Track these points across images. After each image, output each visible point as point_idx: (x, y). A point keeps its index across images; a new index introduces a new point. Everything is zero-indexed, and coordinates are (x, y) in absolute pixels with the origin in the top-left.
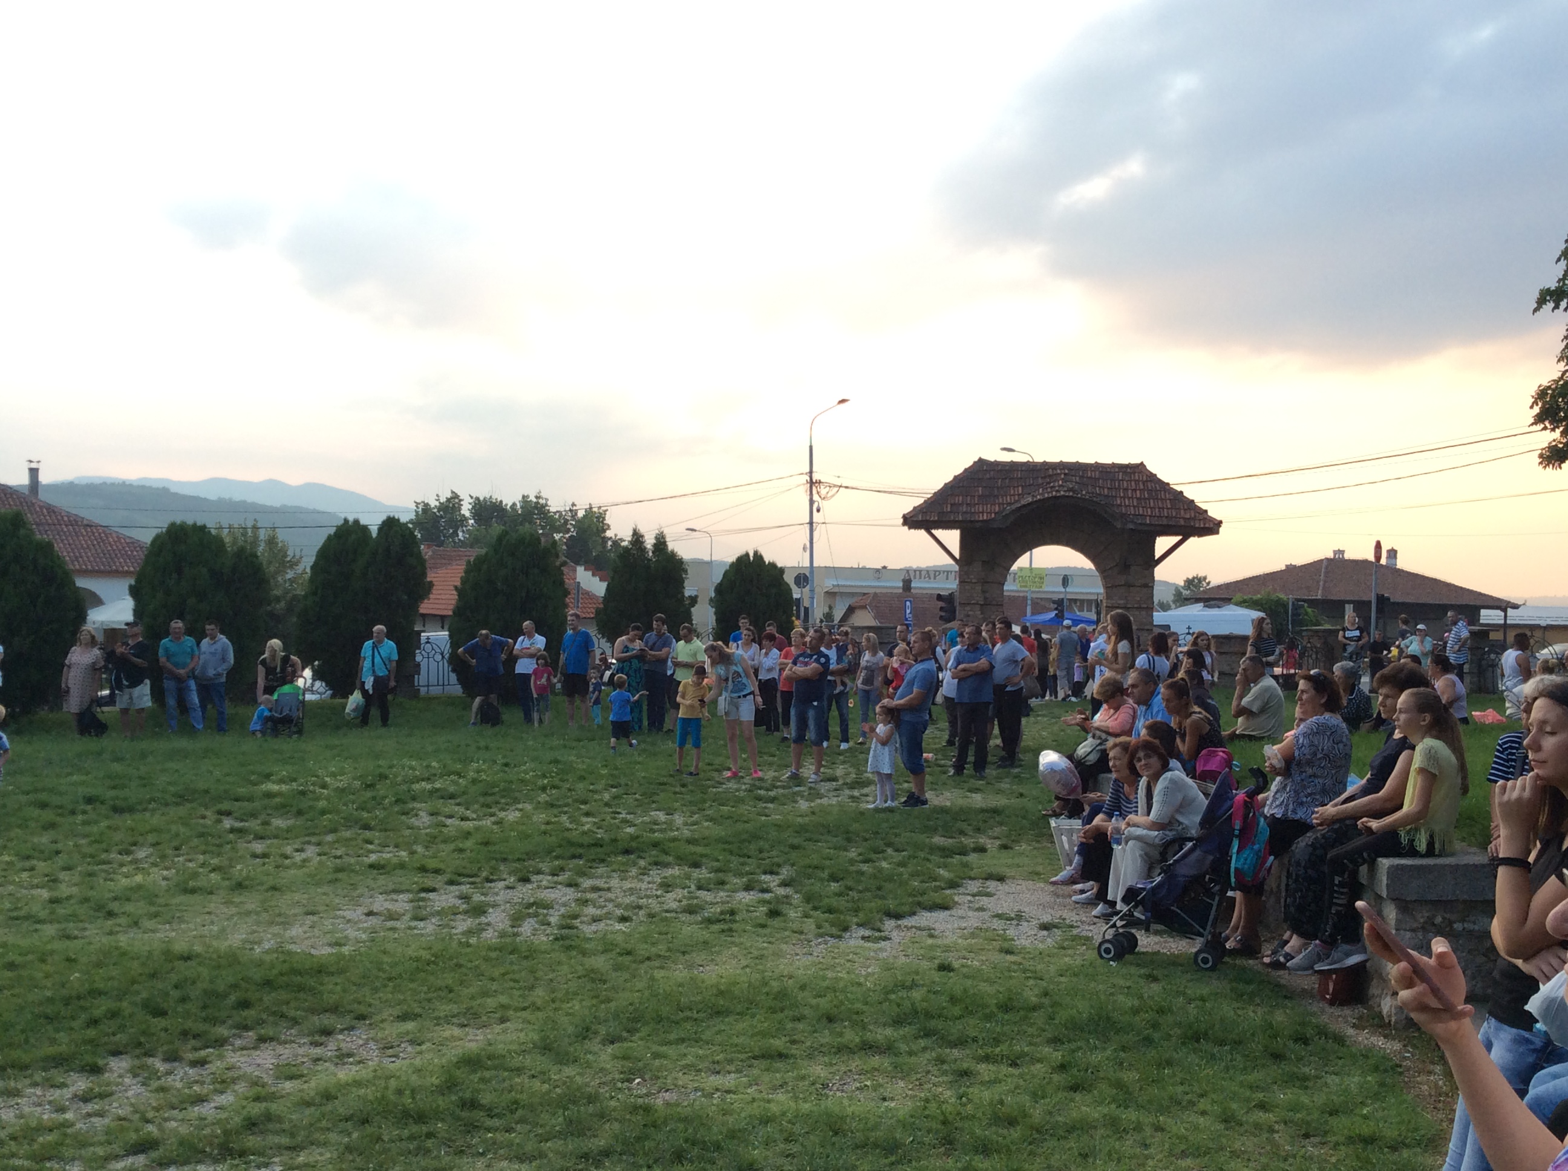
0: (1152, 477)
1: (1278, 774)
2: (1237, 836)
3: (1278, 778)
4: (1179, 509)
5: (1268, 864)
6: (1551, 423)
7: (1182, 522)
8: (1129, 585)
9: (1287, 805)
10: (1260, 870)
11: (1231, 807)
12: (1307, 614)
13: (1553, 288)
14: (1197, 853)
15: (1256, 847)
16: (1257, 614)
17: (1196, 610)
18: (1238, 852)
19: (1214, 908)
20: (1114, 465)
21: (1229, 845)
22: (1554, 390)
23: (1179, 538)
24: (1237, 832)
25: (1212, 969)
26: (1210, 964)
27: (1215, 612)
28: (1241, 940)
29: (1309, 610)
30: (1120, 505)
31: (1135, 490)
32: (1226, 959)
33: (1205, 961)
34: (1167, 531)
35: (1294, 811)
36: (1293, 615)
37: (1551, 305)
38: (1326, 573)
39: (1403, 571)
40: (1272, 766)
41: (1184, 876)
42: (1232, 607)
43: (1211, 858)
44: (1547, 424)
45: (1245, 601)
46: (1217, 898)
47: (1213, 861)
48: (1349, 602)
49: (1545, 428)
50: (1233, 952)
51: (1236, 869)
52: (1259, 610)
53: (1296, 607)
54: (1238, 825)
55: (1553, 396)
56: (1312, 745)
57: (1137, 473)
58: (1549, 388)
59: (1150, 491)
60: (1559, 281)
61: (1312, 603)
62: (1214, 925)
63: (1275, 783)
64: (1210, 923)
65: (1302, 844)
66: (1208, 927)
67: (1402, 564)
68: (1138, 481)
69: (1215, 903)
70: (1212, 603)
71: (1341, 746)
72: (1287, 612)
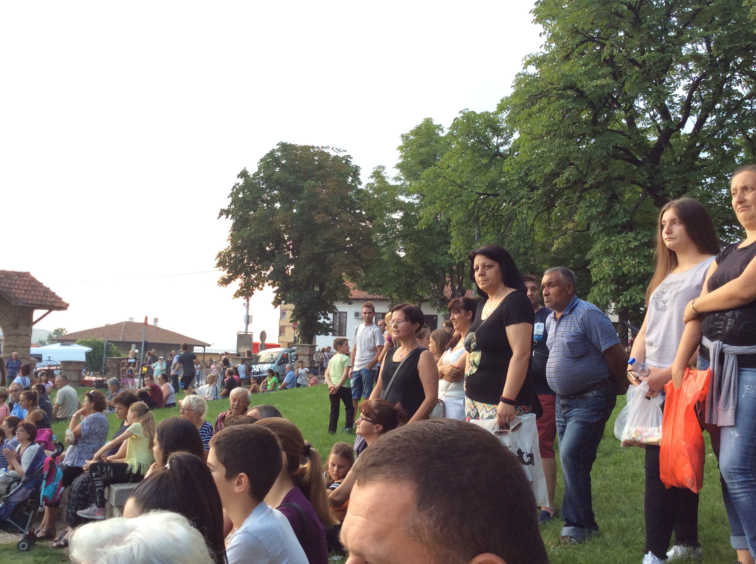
0: (33, 280)
1: (71, 444)
2: (45, 479)
3: (71, 446)
4: (47, 296)
5: (61, 492)
6: (223, 267)
7: (48, 303)
8: (17, 335)
9: (74, 459)
10: (57, 494)
11: (43, 464)
12: (113, 349)
13: (226, 209)
14: (23, 489)
15: (55, 484)
16: (88, 349)
17: (57, 346)
18: (46, 487)
19: (30, 518)
20: (13, 272)
21: (40, 483)
22: (224, 253)
23: (47, 311)
24: (45, 477)
25: (28, 550)
26: (26, 547)
27: (66, 348)
28: (46, 531)
29: (115, 347)
30: (15, 293)
31: (24, 285)
32: (37, 543)
33: (23, 546)
34: (40, 307)
35: (78, 462)
36: (106, 349)
37: (225, 216)
38: (125, 328)
39: (160, 328)
40: (68, 440)
41: (15, 502)
42: (76, 345)
43: (30, 491)
44: (221, 267)
45: (82, 342)
46: (32, 512)
47: (31, 493)
48: (134, 343)
49: (220, 270)
50: (42, 539)
51: (44, 497)
52: (90, 347)
53: (108, 346)
54: (46, 473)
55: (224, 256)
56: (90, 429)
57: (24, 277)
58: (223, 252)
59: (32, 287)
60: (229, 206)
61: (117, 343)
62: (30, 526)
63: (69, 448)
64: (28, 525)
65: (77, 482)
66: (27, 528)
67: (160, 325)
68: (26, 281)
69: (31, 515)
70: (65, 343)
71: (104, 428)
72: (103, 347)
